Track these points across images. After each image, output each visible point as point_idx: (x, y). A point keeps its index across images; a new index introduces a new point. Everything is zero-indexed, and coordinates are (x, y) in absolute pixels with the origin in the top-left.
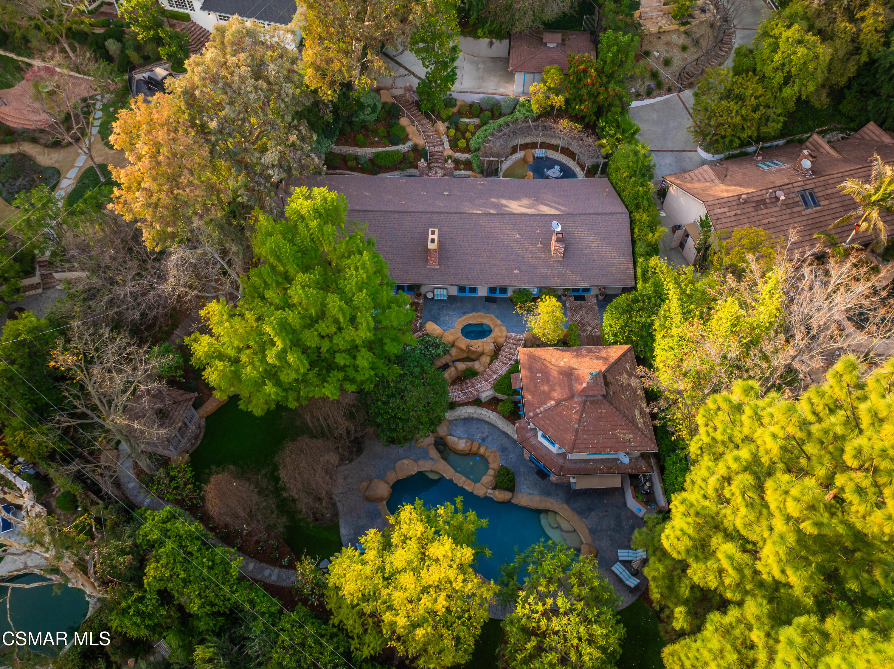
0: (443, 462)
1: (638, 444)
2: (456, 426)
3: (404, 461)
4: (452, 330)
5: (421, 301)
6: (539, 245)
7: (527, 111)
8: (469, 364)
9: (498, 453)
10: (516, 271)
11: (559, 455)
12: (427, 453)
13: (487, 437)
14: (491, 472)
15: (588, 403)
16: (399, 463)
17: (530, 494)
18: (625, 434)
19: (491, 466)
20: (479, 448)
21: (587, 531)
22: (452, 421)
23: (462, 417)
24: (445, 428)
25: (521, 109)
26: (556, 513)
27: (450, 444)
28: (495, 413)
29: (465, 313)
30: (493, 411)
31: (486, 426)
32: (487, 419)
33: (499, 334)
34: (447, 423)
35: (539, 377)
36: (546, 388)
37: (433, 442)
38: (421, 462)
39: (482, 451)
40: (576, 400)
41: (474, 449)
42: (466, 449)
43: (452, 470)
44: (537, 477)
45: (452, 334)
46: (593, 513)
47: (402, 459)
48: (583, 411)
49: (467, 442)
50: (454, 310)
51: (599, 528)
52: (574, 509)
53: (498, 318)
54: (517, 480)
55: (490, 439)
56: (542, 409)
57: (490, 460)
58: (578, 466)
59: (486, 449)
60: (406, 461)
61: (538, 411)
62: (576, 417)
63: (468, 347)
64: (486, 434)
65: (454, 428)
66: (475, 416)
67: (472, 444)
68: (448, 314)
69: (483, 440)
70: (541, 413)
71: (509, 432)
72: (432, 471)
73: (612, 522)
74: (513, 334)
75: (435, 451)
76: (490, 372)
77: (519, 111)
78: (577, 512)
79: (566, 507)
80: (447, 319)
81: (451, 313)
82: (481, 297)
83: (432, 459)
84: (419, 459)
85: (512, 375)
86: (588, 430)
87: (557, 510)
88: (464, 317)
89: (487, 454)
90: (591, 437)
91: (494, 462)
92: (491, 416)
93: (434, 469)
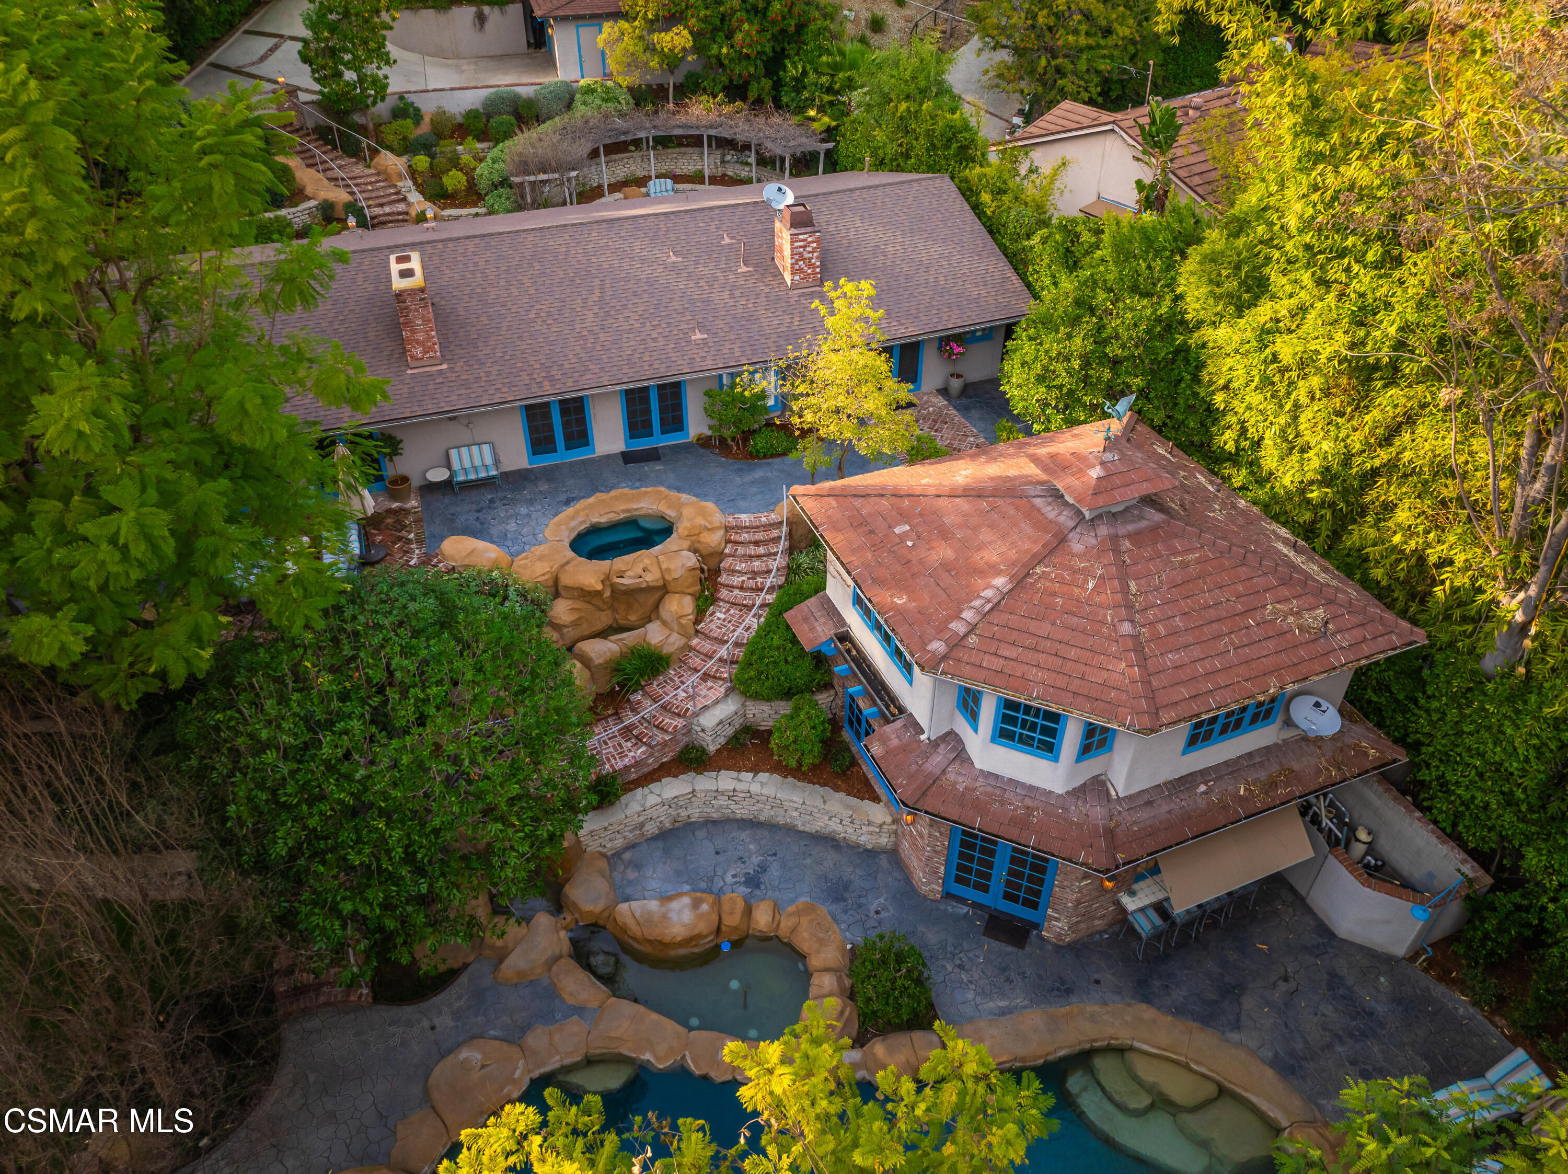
0: (627, 1007)
1: (1358, 633)
2: (638, 866)
3: (465, 1054)
4: (540, 550)
5: (413, 503)
6: (743, 269)
7: (606, 100)
8: (629, 638)
9: (823, 910)
10: (699, 336)
11: (1079, 793)
12: (552, 993)
13: (763, 868)
14: (826, 982)
15: (1127, 544)
16: (442, 1071)
17: (1003, 1012)
18: (1298, 614)
19: (815, 962)
20: (748, 912)
21: (1270, 1073)
22: (618, 854)
23: (651, 829)
24: (600, 885)
25: (589, 99)
26: (1120, 1051)
27: (635, 930)
28: (763, 776)
29: (568, 502)
30: (755, 770)
31: (745, 835)
32: (742, 811)
33: (700, 521)
34: (603, 863)
35: (903, 537)
36: (944, 552)
37: (566, 946)
38: (537, 1038)
39: (762, 919)
40: (1077, 547)
41: (733, 920)
42: (702, 927)
43: (670, 1025)
44: (995, 944)
45: (541, 558)
46: (1248, 1002)
47: (458, 1046)
48: (1123, 573)
49: (696, 904)
50: (531, 502)
51: (1299, 1046)
52: (1179, 1011)
53: (679, 490)
54: (935, 975)
55: (775, 871)
56: (968, 615)
57: (804, 941)
58: (1163, 809)
59: (777, 909)
60: (470, 1054)
61: (958, 627)
62: (1108, 596)
63: (606, 580)
64: (756, 860)
65: (632, 875)
66: (695, 813)
67: (717, 904)
68: (516, 516)
69: (753, 881)
70: (972, 629)
71: (834, 826)
72: (590, 1062)
73: (1327, 1009)
74: (745, 518)
75: (583, 975)
76: (707, 646)
77: (584, 103)
78: (1196, 1017)
79: (1148, 1012)
80: (512, 526)
81: (524, 510)
82: (608, 457)
83: (579, 1010)
84: (524, 1029)
85: (787, 615)
86: (1174, 633)
87: (1124, 1036)
88: (570, 511)
89: (786, 924)
90: (1196, 652)
91: (822, 942)
92: (755, 788)
93: (596, 1050)
